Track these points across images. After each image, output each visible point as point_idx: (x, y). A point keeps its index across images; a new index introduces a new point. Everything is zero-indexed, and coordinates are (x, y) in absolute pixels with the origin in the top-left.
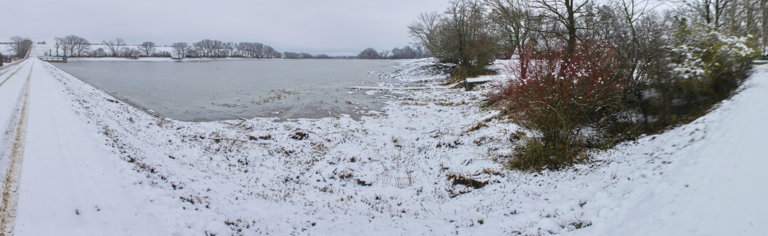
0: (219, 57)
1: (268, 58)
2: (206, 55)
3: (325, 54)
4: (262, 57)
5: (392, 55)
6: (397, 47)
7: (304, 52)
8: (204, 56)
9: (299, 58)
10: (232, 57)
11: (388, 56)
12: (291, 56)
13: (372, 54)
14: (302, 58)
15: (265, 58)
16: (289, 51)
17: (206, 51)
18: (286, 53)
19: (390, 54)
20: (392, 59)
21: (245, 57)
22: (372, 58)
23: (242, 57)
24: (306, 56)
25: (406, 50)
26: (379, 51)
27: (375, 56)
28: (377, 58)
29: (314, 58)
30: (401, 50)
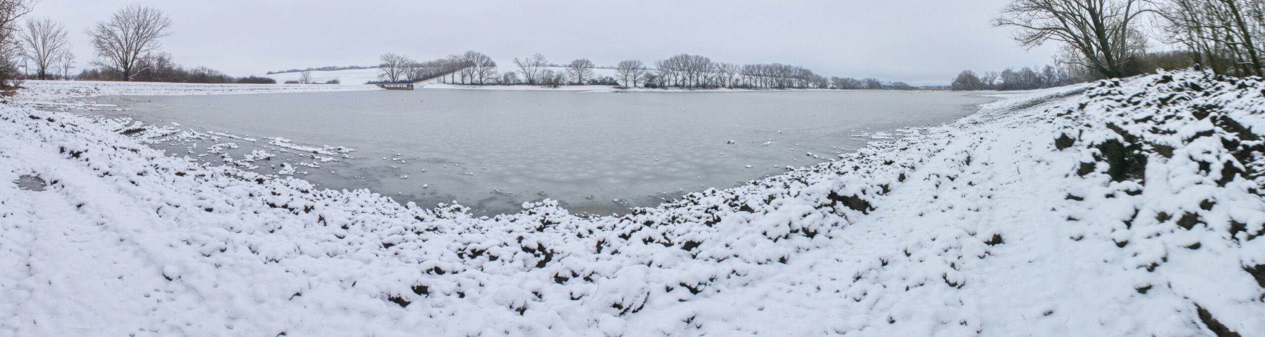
0: (704, 86)
1: (801, 87)
2: (681, 83)
3: (904, 82)
4: (791, 86)
5: (1002, 82)
6: (1010, 68)
7: (870, 78)
8: (676, 86)
9: (863, 88)
10: (730, 87)
11: (995, 82)
12: (847, 85)
13: (969, 80)
14: (867, 88)
15: (795, 88)
16: (842, 76)
17: (680, 78)
18: (836, 79)
19: (998, 80)
20: (1000, 90)
21: (756, 88)
22: (969, 89)
23: (751, 87)
24: (873, 85)
25: (1025, 76)
26: (980, 76)
27: (973, 85)
28: (976, 89)
29: (885, 88)
30: (1015, 74)
